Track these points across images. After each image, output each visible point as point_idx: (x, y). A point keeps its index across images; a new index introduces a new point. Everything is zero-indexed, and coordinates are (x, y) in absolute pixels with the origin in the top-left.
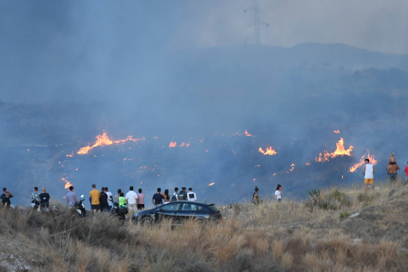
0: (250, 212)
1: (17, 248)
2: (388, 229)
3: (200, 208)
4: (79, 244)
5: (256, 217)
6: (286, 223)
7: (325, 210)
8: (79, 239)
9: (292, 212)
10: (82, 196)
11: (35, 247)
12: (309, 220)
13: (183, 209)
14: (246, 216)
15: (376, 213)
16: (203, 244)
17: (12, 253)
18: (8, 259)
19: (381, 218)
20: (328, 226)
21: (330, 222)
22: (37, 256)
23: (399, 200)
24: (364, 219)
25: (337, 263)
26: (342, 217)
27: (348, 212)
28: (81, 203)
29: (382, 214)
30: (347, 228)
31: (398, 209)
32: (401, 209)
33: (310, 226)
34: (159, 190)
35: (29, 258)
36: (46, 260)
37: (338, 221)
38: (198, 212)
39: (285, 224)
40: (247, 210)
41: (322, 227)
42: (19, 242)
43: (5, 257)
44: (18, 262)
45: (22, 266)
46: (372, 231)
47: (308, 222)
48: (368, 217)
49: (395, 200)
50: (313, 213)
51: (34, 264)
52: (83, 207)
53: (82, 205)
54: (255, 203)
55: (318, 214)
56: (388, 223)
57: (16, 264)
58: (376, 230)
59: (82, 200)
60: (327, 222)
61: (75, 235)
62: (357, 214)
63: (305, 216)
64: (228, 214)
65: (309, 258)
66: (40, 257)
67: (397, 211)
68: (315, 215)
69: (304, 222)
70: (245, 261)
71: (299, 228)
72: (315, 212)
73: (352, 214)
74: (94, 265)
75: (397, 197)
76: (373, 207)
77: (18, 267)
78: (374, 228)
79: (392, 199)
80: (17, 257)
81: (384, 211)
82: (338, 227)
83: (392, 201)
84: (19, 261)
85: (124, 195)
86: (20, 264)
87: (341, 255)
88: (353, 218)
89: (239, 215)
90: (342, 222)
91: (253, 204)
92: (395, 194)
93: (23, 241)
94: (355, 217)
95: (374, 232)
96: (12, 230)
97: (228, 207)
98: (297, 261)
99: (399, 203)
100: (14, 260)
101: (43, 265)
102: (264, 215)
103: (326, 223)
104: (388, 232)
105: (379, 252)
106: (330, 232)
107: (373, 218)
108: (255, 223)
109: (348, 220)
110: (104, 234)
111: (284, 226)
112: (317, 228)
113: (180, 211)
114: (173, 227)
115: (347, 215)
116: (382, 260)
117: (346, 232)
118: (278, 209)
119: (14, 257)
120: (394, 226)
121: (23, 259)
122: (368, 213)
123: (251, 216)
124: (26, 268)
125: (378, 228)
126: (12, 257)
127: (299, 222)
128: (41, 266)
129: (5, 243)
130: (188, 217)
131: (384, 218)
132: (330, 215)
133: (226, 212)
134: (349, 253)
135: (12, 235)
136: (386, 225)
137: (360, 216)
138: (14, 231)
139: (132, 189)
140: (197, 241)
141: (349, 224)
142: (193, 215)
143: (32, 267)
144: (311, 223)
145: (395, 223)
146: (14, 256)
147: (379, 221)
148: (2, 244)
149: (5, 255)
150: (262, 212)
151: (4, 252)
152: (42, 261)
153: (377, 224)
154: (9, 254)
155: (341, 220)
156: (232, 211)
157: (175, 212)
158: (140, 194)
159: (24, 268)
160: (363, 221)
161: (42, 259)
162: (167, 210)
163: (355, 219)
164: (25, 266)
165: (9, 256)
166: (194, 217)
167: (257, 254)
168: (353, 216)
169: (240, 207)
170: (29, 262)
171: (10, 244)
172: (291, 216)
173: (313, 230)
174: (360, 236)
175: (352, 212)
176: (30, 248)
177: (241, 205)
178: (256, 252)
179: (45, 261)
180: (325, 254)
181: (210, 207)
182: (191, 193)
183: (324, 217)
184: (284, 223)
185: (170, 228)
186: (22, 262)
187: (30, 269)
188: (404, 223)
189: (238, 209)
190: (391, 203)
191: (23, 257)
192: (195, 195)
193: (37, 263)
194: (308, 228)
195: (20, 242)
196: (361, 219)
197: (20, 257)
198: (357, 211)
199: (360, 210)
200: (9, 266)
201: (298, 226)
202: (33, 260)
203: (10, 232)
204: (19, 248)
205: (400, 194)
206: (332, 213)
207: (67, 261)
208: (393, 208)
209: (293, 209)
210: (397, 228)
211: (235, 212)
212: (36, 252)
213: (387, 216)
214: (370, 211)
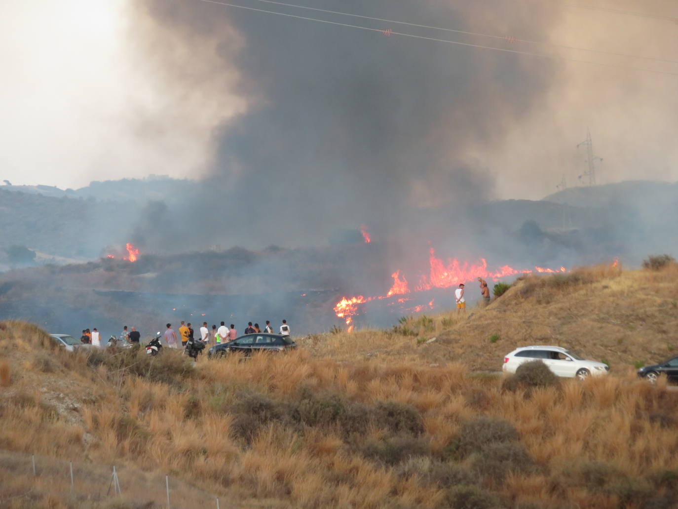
0: (328, 342)
1: (67, 387)
2: (464, 353)
3: (274, 340)
4: (139, 380)
5: (334, 346)
6: (364, 350)
7: (404, 337)
8: (139, 375)
9: (370, 340)
10: (158, 333)
11: (87, 385)
12: (386, 347)
13: (257, 342)
14: (324, 346)
15: (452, 337)
16: (269, 376)
17: (62, 392)
18: (58, 398)
19: (457, 341)
20: (405, 352)
21: (407, 348)
22: (89, 393)
23: (475, 323)
24: (440, 344)
25: (402, 389)
26: (419, 342)
27: (425, 338)
28: (157, 340)
29: (458, 337)
30: (424, 353)
31: (474, 332)
32: (476, 332)
33: (387, 354)
34: (250, 324)
35: (79, 396)
36: (98, 398)
37: (415, 347)
38: (271, 344)
39: (363, 353)
40: (326, 340)
41: (399, 353)
42: (70, 380)
43: (55, 396)
44: (67, 400)
45: (72, 404)
46: (447, 356)
47: (386, 349)
48: (444, 341)
49: (471, 323)
50: (392, 339)
51: (85, 401)
52: (160, 344)
53: (159, 341)
54: (334, 333)
55: (397, 341)
56: (463, 346)
57: (66, 402)
58: (452, 355)
59: (158, 337)
60: (405, 348)
61: (135, 372)
62: (434, 339)
63: (383, 343)
64: (307, 345)
65: (374, 384)
66: (92, 395)
67: (473, 334)
68: (393, 341)
69: (381, 349)
70: (305, 390)
71: (376, 356)
72: (393, 339)
73: (428, 340)
74: (150, 400)
75: (474, 320)
76: (449, 331)
77: (68, 405)
78: (450, 352)
79: (469, 323)
80: (67, 395)
81: (460, 335)
82: (415, 352)
83: (468, 325)
84: (70, 399)
85: (217, 328)
86: (69, 402)
87: (408, 380)
88: (429, 343)
89: (317, 345)
90: (419, 348)
91: (332, 334)
92: (473, 317)
93: (76, 379)
94: (432, 342)
95: (449, 356)
96: (64, 368)
97: (307, 338)
98: (362, 388)
99: (475, 326)
100: (63, 398)
101: (94, 402)
102: (342, 344)
103: (403, 350)
104: (463, 355)
105: (445, 376)
106: (407, 358)
107: (448, 342)
108: (333, 352)
109: (425, 345)
110: (166, 369)
111: (361, 354)
112: (394, 355)
113: (253, 344)
114: (240, 361)
115: (424, 341)
116: (447, 384)
117: (423, 357)
118: (356, 337)
119: (64, 396)
120: (470, 350)
121: (73, 397)
122: (445, 337)
123: (329, 346)
124: (76, 406)
125: (454, 352)
126: (61, 395)
127: (377, 350)
128: (92, 403)
129: (55, 382)
130: (259, 349)
131: (460, 341)
132: (409, 341)
133: (304, 342)
134: (416, 378)
135: (64, 373)
136: (461, 348)
137: (436, 341)
138: (66, 369)
139: (223, 324)
140: (263, 372)
141: (426, 350)
142: (264, 347)
143: (82, 404)
144: (388, 350)
145: (471, 346)
146: (64, 394)
147: (455, 345)
148: (53, 383)
149: (54, 394)
150: (341, 341)
151: (53, 391)
152: (94, 399)
153: (453, 348)
154: (58, 393)
155: (419, 346)
156: (310, 341)
157: (249, 345)
158: (232, 330)
159: (74, 406)
160: (440, 345)
161: (93, 396)
162: (242, 343)
163: (431, 344)
164: (75, 404)
165: (59, 395)
166: (265, 350)
167: (321, 383)
168: (430, 341)
169: (319, 337)
170: (79, 400)
171: (61, 383)
172: (368, 343)
173: (390, 357)
174: (436, 360)
175: (429, 337)
176: (82, 385)
177: (319, 335)
178: (321, 381)
179: (96, 398)
180: (392, 380)
181: (284, 339)
182: (285, 326)
183: (402, 344)
184: (362, 351)
185: (237, 362)
186: (71, 400)
187: (80, 406)
188: (479, 346)
189: (316, 339)
190: (467, 327)
191: (73, 396)
192: (288, 327)
193: (88, 400)
194: (385, 355)
195: (72, 380)
196: (437, 344)
197: (70, 395)
198: (434, 337)
199: (437, 336)
200: (57, 404)
201: (376, 353)
202: (84, 398)
203: (62, 371)
204: (70, 386)
205: (477, 317)
206: (411, 339)
207: (122, 397)
208: (470, 331)
209: (371, 337)
210: (472, 352)
211: (313, 342)
212: (88, 389)
213: (463, 340)
214: (446, 335)
